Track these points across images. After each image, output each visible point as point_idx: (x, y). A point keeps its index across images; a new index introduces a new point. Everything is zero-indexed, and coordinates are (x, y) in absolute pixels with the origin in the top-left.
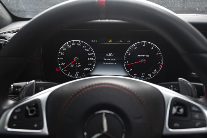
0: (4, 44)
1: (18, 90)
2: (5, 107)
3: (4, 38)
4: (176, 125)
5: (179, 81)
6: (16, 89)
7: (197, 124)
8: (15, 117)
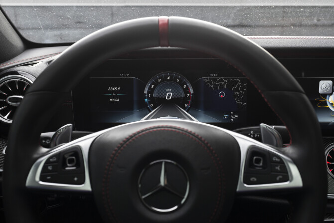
0: (19, 81)
1: (45, 143)
2: (35, 156)
3: (16, 73)
4: (253, 179)
5: (261, 126)
6: (44, 141)
7: (278, 179)
8: (50, 168)
